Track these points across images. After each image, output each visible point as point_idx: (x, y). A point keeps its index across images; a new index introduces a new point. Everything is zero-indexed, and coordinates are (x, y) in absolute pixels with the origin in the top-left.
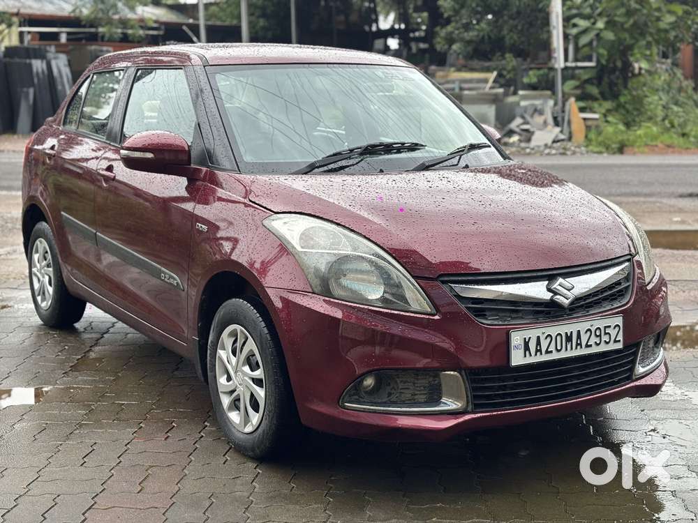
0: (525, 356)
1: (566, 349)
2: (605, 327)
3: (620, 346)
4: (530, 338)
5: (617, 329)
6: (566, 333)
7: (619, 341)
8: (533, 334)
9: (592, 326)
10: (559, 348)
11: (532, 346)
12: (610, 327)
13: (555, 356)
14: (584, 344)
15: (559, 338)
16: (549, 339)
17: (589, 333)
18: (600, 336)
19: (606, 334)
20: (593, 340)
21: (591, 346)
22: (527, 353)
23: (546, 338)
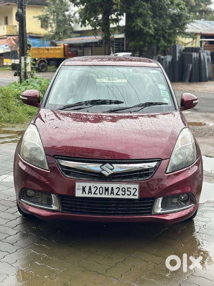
0: (83, 193)
1: (105, 194)
2: (128, 188)
3: (137, 197)
4: (85, 186)
5: (135, 190)
6: (105, 187)
7: (136, 195)
8: (87, 185)
9: (120, 186)
10: (101, 193)
11: (87, 190)
12: (131, 188)
13: (99, 196)
14: (115, 194)
15: (101, 189)
16: (96, 188)
17: (118, 189)
18: (125, 191)
19: (128, 191)
20: (120, 192)
21: (119, 195)
22: (84, 192)
23: (94, 188)
